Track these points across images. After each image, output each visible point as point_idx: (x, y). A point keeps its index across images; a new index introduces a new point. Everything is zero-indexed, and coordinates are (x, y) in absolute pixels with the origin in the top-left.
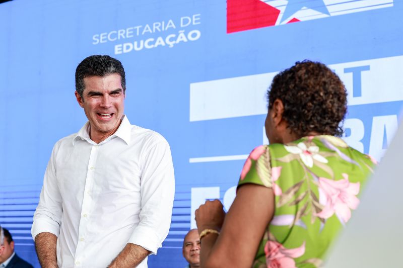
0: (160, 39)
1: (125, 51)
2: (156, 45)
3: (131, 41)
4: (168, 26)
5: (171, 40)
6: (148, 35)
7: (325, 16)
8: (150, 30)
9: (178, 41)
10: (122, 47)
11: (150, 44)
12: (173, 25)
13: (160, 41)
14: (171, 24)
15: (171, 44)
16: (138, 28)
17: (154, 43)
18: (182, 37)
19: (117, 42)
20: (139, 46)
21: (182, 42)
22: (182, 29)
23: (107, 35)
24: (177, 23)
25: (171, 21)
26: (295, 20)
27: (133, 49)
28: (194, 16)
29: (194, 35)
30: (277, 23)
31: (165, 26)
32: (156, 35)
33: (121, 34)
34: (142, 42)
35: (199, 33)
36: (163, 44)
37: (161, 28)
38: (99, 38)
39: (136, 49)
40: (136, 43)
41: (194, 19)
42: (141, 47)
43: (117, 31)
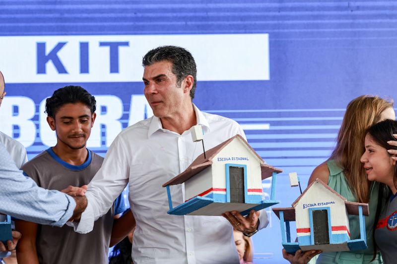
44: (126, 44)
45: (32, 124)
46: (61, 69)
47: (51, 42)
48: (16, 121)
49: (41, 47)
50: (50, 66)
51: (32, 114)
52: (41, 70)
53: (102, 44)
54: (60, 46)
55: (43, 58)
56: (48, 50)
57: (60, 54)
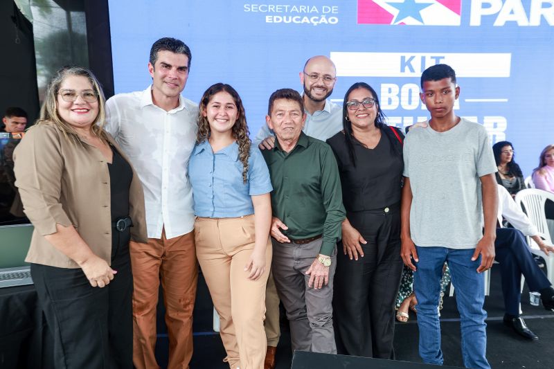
0: (306, 18)
1: (275, 21)
2: (303, 21)
3: (281, 15)
4: (312, 10)
5: (315, 20)
6: (295, 14)
7: (422, 24)
8: (297, 10)
9: (320, 22)
10: (273, 18)
11: (297, 20)
12: (316, 10)
13: (306, 19)
14: (315, 9)
15: (315, 23)
16: (287, 6)
17: (301, 20)
18: (323, 20)
19: (268, 14)
20: (287, 19)
21: (324, 23)
22: (324, 14)
23: (258, 7)
24: (320, 10)
25: (314, 7)
26: (403, 23)
27: (283, 21)
28: (333, 7)
29: (333, 20)
30: (392, 23)
31: (310, 10)
32: (302, 15)
33: (271, 8)
34: (290, 18)
35: (337, 20)
36: (308, 22)
37: (306, 10)
38: (250, 7)
39: (285, 21)
40: (285, 17)
41: (334, 9)
42: (290, 21)
43: (268, 5)
44: (443, 58)
45: (397, 99)
46: (412, 70)
47: (408, 56)
48: (390, 95)
49: (403, 58)
50: (407, 68)
51: (397, 93)
52: (403, 70)
53: (432, 58)
54: (412, 58)
55: (405, 64)
56: (406, 60)
57: (412, 62)
